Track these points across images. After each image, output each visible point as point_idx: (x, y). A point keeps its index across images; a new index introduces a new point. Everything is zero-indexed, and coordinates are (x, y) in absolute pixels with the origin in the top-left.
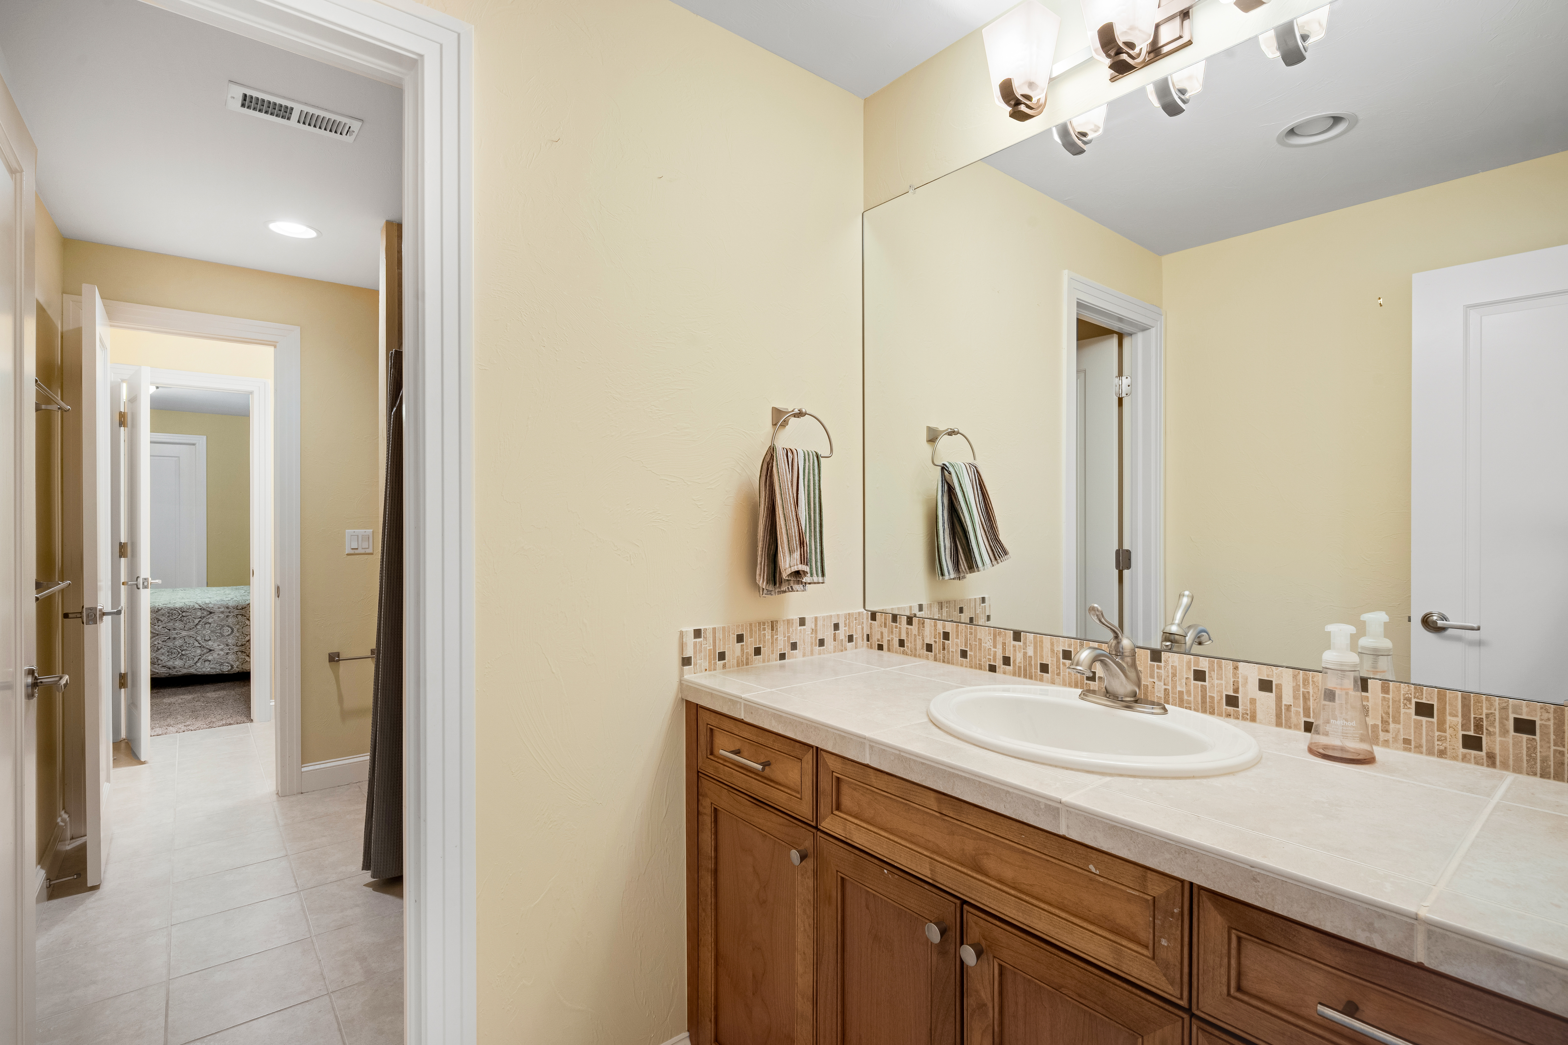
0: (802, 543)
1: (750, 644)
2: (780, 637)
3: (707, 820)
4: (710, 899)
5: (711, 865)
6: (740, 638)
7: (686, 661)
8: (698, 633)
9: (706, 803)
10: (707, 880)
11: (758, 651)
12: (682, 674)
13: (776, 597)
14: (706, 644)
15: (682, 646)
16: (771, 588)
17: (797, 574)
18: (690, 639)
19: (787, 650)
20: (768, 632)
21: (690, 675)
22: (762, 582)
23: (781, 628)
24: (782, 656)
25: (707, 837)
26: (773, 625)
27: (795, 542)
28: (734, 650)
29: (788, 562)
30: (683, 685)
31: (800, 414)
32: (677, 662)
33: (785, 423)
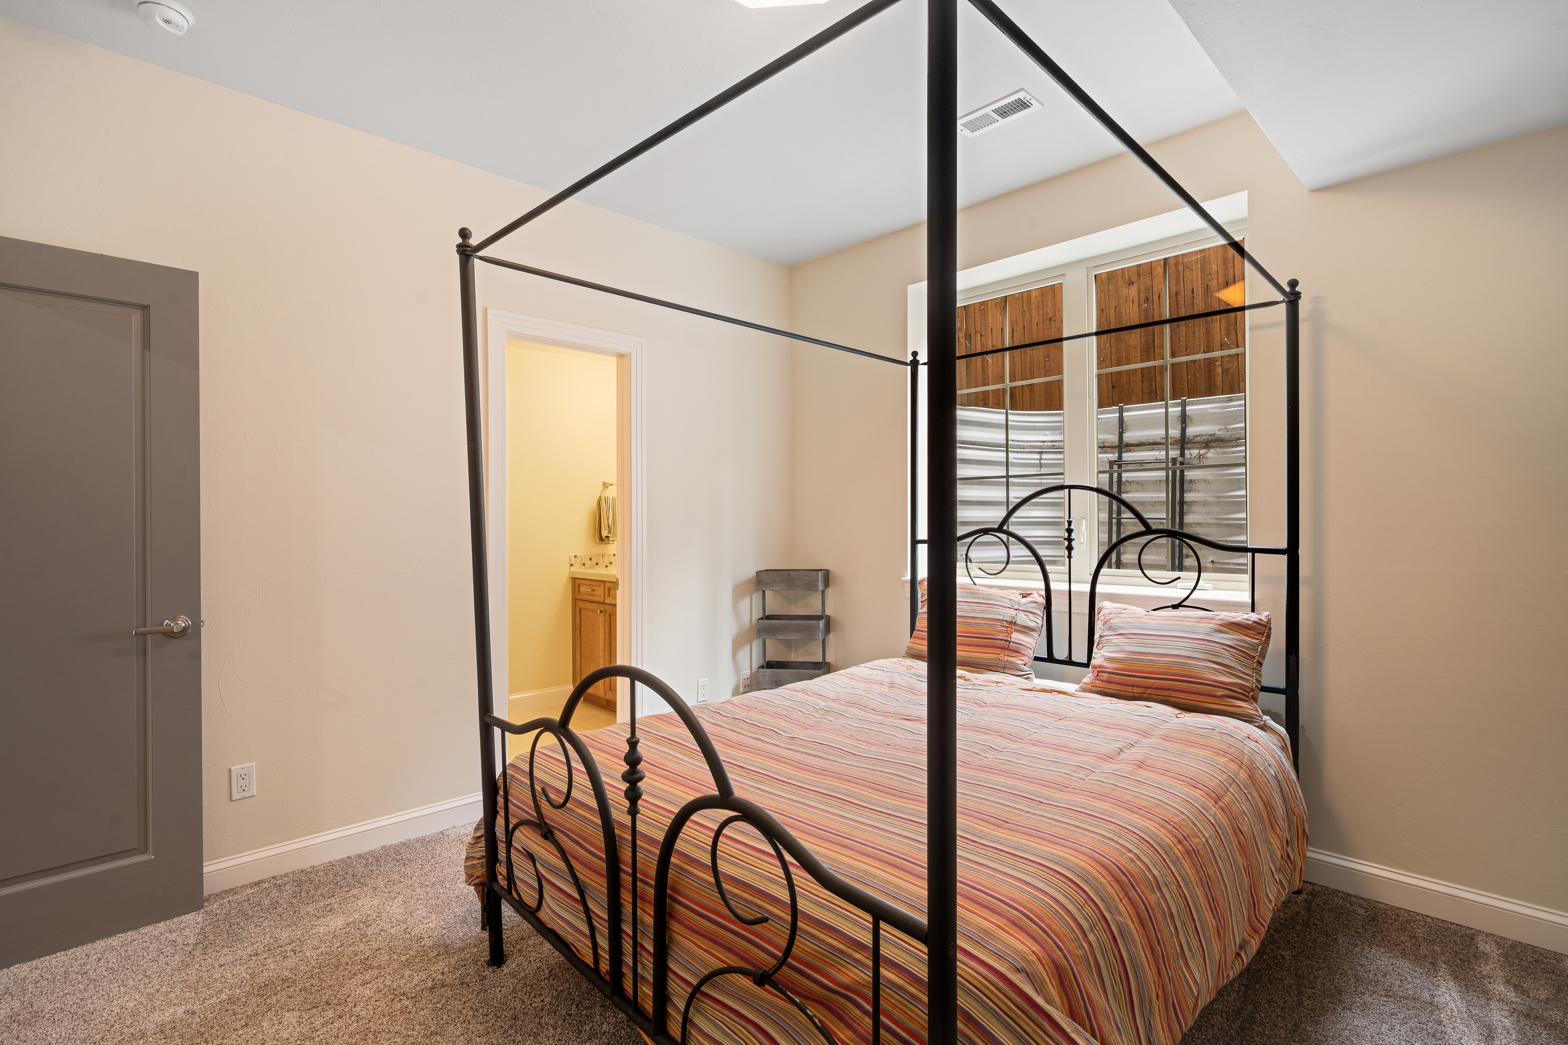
0: (609, 527)
1: (594, 561)
2: (606, 560)
3: (578, 613)
4: (579, 638)
5: (579, 627)
6: (590, 559)
7: (572, 565)
8: (575, 556)
9: (578, 609)
10: (578, 631)
11: (597, 564)
12: (570, 569)
13: (602, 546)
14: (578, 560)
15: (570, 560)
16: (601, 542)
17: (608, 537)
18: (573, 558)
19: (608, 565)
20: (601, 558)
21: (573, 569)
22: (598, 540)
23: (606, 557)
24: (606, 566)
25: (578, 618)
26: (603, 556)
27: (607, 527)
28: (588, 563)
29: (605, 533)
30: (570, 572)
31: (611, 485)
32: (568, 565)
33: (607, 487)
